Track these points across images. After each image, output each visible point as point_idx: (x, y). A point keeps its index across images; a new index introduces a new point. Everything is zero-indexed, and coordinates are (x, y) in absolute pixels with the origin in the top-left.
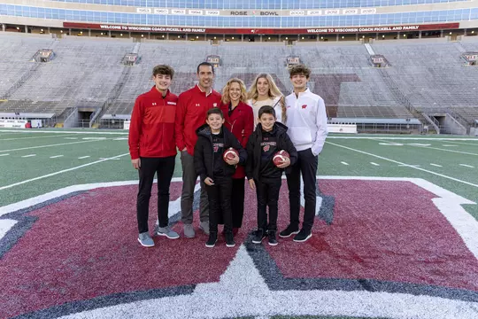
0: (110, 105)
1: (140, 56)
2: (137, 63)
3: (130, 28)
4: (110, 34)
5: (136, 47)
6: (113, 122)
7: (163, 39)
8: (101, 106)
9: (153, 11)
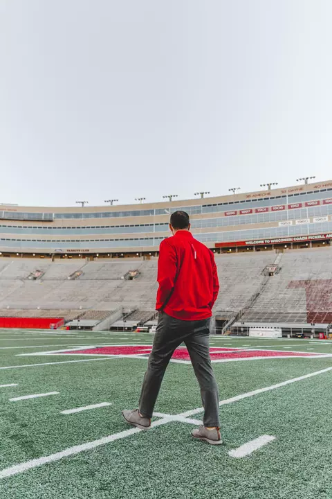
0: (243, 314)
1: (280, 266)
2: (277, 273)
3: (272, 241)
4: (254, 249)
5: (278, 258)
6: (242, 329)
7: (307, 247)
8: (236, 314)
9: (294, 223)
